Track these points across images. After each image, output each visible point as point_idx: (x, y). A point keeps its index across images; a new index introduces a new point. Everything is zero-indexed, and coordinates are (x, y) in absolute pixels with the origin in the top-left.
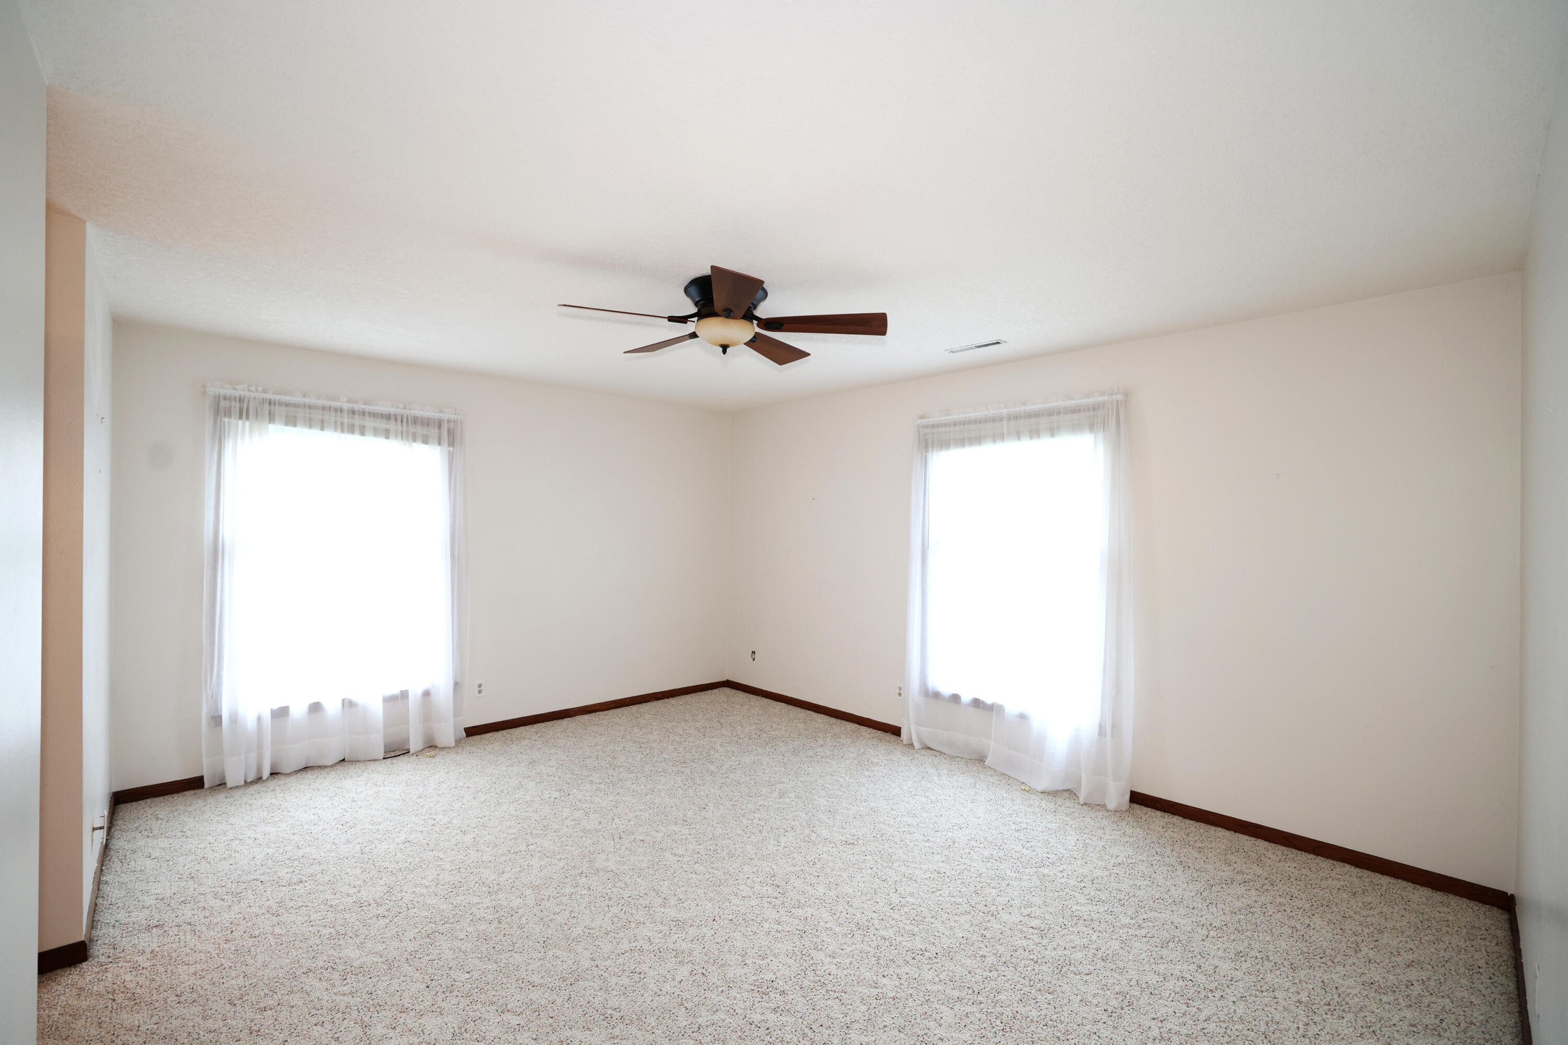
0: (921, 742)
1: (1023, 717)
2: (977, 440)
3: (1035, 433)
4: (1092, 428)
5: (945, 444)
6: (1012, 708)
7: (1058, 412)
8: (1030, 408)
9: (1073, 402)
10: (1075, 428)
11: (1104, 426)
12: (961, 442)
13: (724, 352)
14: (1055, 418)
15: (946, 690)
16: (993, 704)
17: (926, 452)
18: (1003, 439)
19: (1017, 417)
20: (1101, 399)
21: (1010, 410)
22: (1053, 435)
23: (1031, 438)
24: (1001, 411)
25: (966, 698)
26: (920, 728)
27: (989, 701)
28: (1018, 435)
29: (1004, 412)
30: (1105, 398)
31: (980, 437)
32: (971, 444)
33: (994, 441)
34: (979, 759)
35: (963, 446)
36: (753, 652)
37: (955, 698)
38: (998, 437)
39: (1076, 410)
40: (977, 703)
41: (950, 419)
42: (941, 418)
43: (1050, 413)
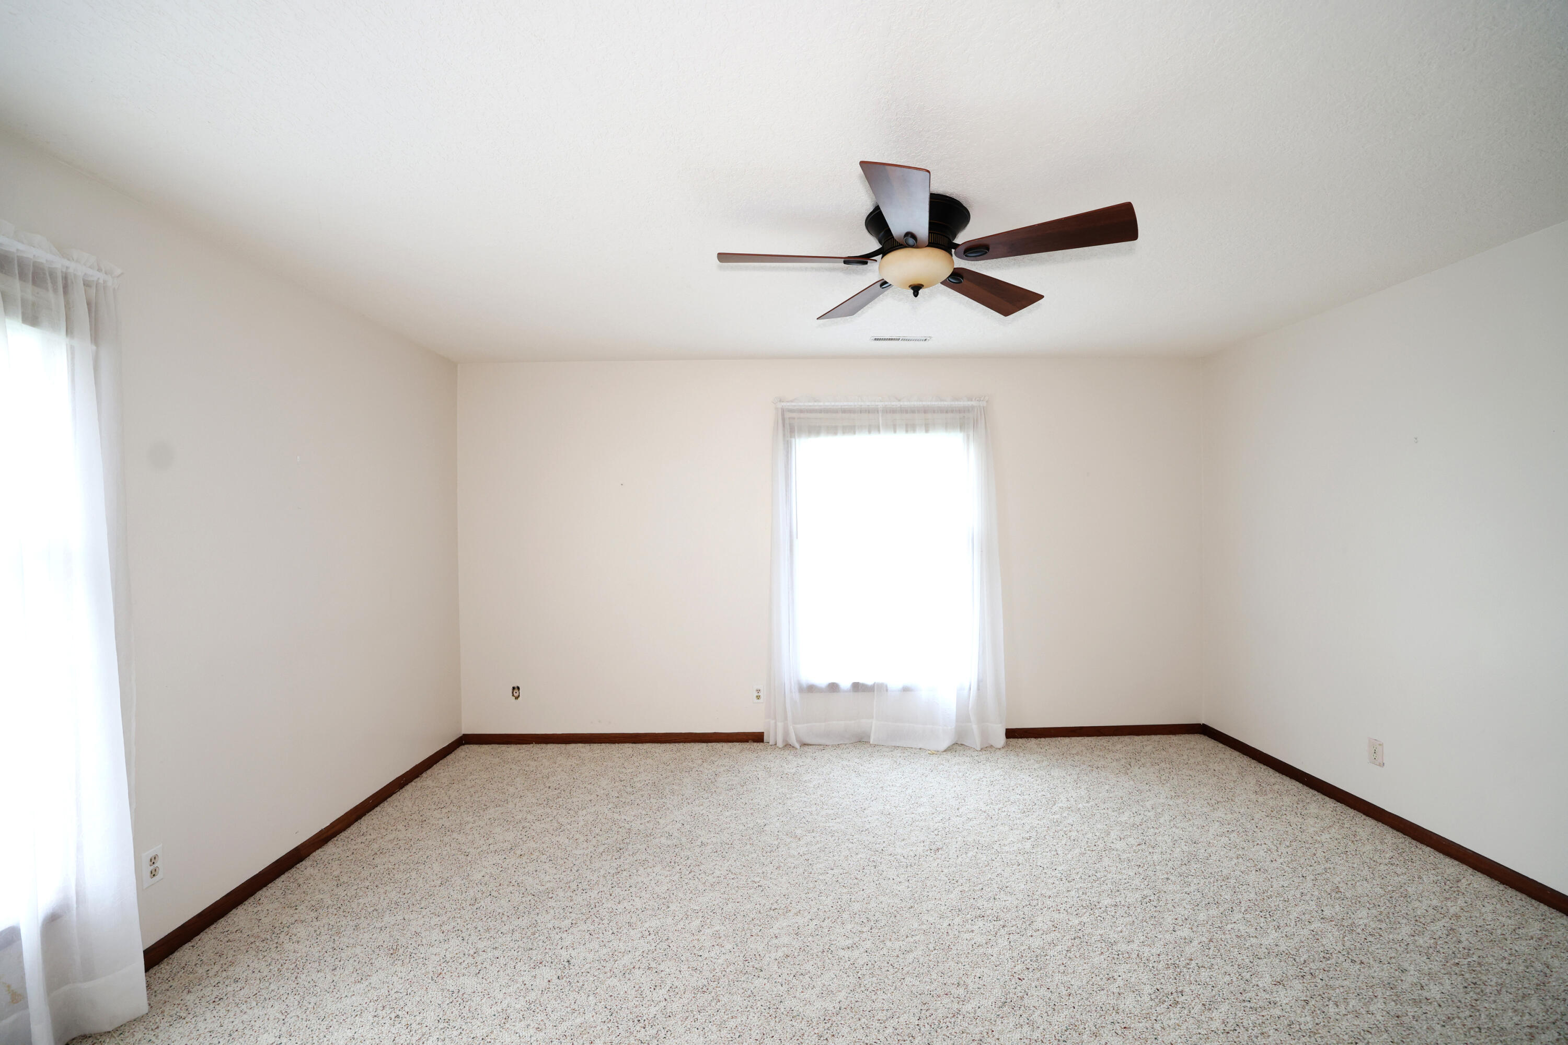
0: (798, 741)
1: (906, 689)
2: (850, 429)
3: (910, 427)
4: (962, 426)
5: (814, 430)
6: (894, 683)
7: (934, 410)
8: (905, 404)
9: (945, 403)
10: (947, 426)
11: (975, 424)
12: (833, 430)
13: (916, 294)
14: (929, 416)
15: (822, 681)
16: (874, 684)
17: (791, 437)
18: (879, 431)
19: (893, 411)
20: (970, 403)
21: (886, 403)
22: (927, 431)
23: (907, 431)
24: (877, 404)
25: (845, 683)
26: (798, 726)
27: (869, 681)
28: (894, 428)
29: (880, 405)
30: (974, 403)
31: (854, 426)
32: (844, 433)
33: (870, 432)
34: (861, 741)
35: (836, 434)
36: (516, 689)
37: (833, 687)
38: (873, 428)
39: (945, 411)
40: (857, 687)
41: (821, 406)
42: (810, 404)
43: (925, 410)
